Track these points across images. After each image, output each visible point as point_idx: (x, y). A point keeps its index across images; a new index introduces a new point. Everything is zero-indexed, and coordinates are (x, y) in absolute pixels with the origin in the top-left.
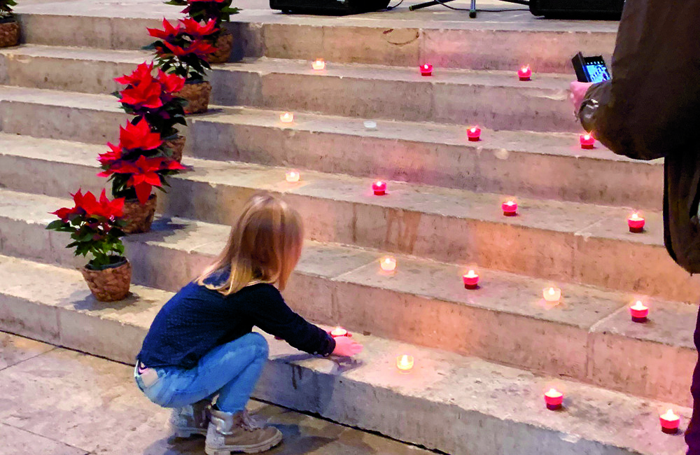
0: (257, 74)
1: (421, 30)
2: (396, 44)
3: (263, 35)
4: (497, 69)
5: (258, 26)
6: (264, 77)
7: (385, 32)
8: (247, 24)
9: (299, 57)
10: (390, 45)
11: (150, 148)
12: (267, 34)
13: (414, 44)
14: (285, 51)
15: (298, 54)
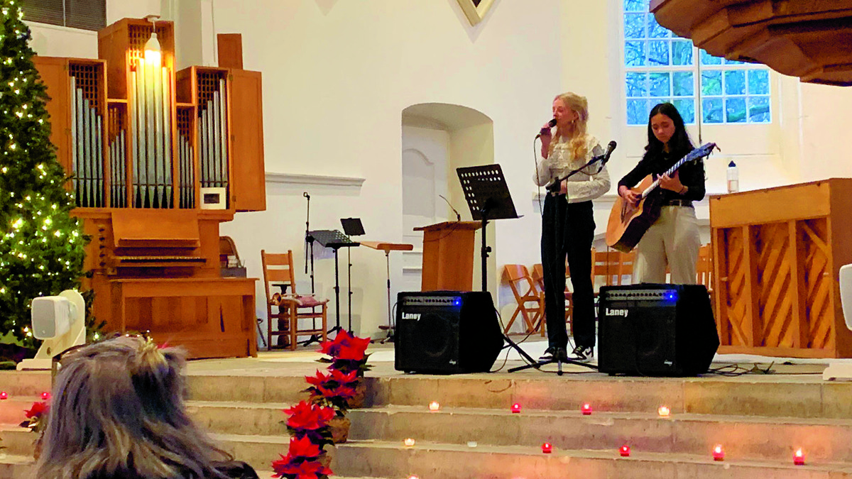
0: (386, 413)
1: (513, 382)
2: (494, 391)
3: (390, 388)
4: (569, 409)
5: (386, 380)
6: (391, 415)
7: (487, 383)
8: (378, 379)
9: (418, 404)
10: (490, 393)
11: (311, 456)
12: (393, 387)
13: (509, 391)
14: (407, 400)
15: (418, 401)
